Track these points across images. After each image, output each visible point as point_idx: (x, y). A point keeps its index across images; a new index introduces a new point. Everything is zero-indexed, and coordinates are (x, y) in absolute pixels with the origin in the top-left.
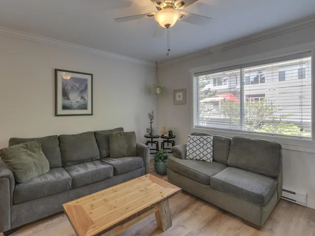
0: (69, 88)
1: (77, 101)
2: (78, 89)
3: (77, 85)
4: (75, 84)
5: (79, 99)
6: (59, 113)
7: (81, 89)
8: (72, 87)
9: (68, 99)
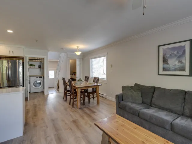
0: (168, 56)
1: (175, 65)
2: (176, 55)
3: (175, 52)
4: (173, 52)
5: (177, 63)
6: (160, 73)
7: (178, 55)
8: (170, 55)
9: (167, 64)
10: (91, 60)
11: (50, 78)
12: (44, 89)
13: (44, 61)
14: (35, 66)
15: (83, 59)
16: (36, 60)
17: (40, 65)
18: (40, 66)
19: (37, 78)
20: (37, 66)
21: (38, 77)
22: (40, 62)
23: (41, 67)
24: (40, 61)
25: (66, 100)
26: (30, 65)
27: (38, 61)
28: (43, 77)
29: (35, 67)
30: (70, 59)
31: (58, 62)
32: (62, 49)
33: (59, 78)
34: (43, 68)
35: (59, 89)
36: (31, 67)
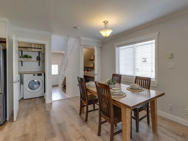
10: (117, 49)
11: (52, 74)
12: (45, 92)
13: (44, 51)
14: (31, 57)
15: (101, 48)
16: (33, 50)
17: (39, 57)
18: (38, 59)
19: (34, 76)
20: (34, 58)
21: (36, 74)
22: (39, 52)
23: (41, 59)
24: (39, 50)
25: (86, 120)
26: (24, 56)
27: (37, 50)
28: (43, 74)
29: (32, 59)
30: (84, 48)
31: (64, 54)
32: (75, 28)
33: (65, 75)
34: (44, 61)
35: (65, 89)
36: (26, 59)
